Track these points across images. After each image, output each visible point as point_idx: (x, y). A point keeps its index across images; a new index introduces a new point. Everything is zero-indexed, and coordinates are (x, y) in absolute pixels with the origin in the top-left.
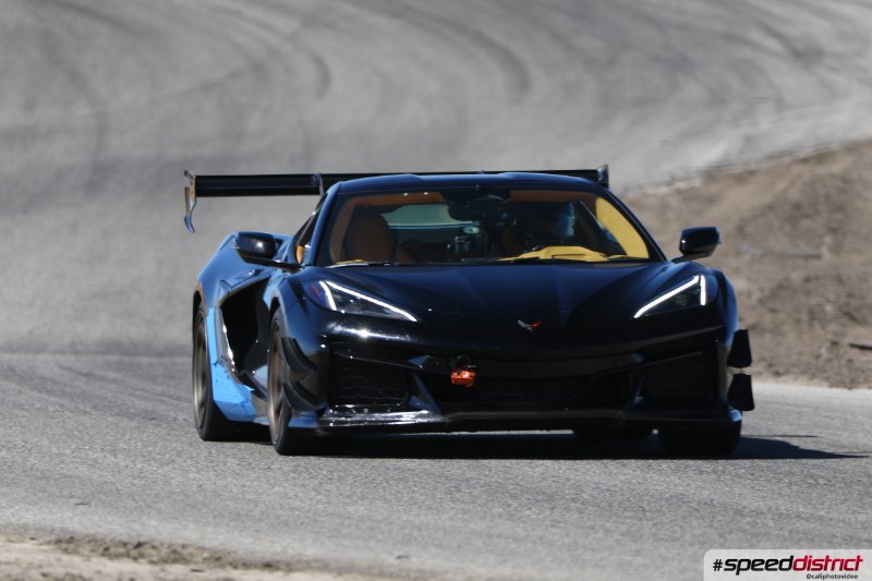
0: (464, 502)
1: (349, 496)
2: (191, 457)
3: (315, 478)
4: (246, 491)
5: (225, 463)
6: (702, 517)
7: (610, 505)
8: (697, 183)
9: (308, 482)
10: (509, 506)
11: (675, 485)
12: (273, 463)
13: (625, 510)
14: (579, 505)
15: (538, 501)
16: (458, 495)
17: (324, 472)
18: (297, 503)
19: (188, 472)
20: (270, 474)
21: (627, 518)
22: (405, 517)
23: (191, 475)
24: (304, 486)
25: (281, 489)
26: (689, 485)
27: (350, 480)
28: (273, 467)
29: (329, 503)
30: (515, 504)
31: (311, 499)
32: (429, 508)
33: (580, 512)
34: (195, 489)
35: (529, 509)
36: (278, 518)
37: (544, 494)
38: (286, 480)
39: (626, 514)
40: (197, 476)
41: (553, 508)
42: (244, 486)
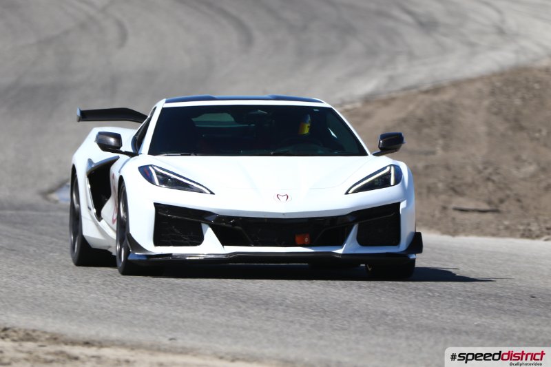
0: (210, 305)
1: (138, 300)
2: (38, 275)
3: (116, 288)
4: (72, 297)
5: (59, 279)
6: (361, 316)
7: (304, 308)
8: (358, 105)
9: (112, 291)
10: (240, 307)
11: (345, 295)
12: (90, 279)
13: (313, 311)
14: (283, 307)
15: (258, 305)
16: (207, 300)
17: (123, 285)
18: (105, 305)
19: (36, 284)
20: (88, 286)
21: (314, 316)
22: (174, 314)
23: (39, 286)
24: (110, 293)
25: (95, 296)
26: (353, 295)
27: (139, 290)
28: (90, 281)
29: (125, 305)
30: (243, 306)
31: (114, 302)
32: (189, 308)
33: (285, 311)
34: (40, 295)
35: (253, 309)
36: (93, 313)
37: (262, 300)
38: (98, 290)
39: (315, 313)
40: (42, 287)
41: (267, 309)
42: (72, 293)
